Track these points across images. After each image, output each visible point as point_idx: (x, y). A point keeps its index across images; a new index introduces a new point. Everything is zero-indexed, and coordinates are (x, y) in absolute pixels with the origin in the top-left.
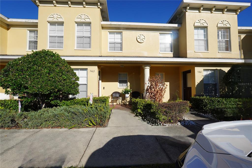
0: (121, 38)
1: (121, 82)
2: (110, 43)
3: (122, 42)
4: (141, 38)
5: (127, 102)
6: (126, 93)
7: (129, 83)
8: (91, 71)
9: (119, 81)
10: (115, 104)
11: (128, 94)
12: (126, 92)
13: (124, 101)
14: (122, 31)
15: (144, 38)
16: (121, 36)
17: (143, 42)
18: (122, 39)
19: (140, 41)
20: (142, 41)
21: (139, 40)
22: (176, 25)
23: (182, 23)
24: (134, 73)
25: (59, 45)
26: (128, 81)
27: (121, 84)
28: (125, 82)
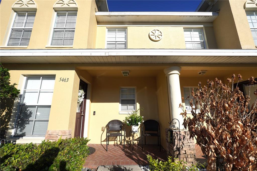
0: (125, 36)
1: (124, 102)
2: (108, 44)
3: (126, 41)
4: (156, 34)
5: (136, 140)
6: (132, 124)
7: (138, 105)
8: (62, 79)
9: (122, 100)
10: (112, 143)
11: (137, 125)
12: (133, 121)
13: (129, 139)
14: (127, 27)
15: (161, 34)
16: (125, 34)
17: (160, 39)
18: (126, 38)
19: (154, 39)
20: (158, 39)
21: (152, 37)
22: (210, 14)
23: (219, 10)
24: (146, 88)
25: (24, 42)
26: (136, 101)
27: (125, 107)
28: (132, 102)
